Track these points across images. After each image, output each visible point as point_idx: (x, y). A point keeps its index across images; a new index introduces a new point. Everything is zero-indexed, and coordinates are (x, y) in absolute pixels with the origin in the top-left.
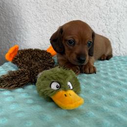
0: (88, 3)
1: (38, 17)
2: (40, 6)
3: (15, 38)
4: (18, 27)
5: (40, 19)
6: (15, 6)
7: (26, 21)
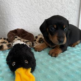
0: (51, 6)
1: (21, 15)
2: (22, 8)
3: (7, 27)
4: (9, 20)
5: (22, 15)
6: (7, 7)
7: (13, 17)
